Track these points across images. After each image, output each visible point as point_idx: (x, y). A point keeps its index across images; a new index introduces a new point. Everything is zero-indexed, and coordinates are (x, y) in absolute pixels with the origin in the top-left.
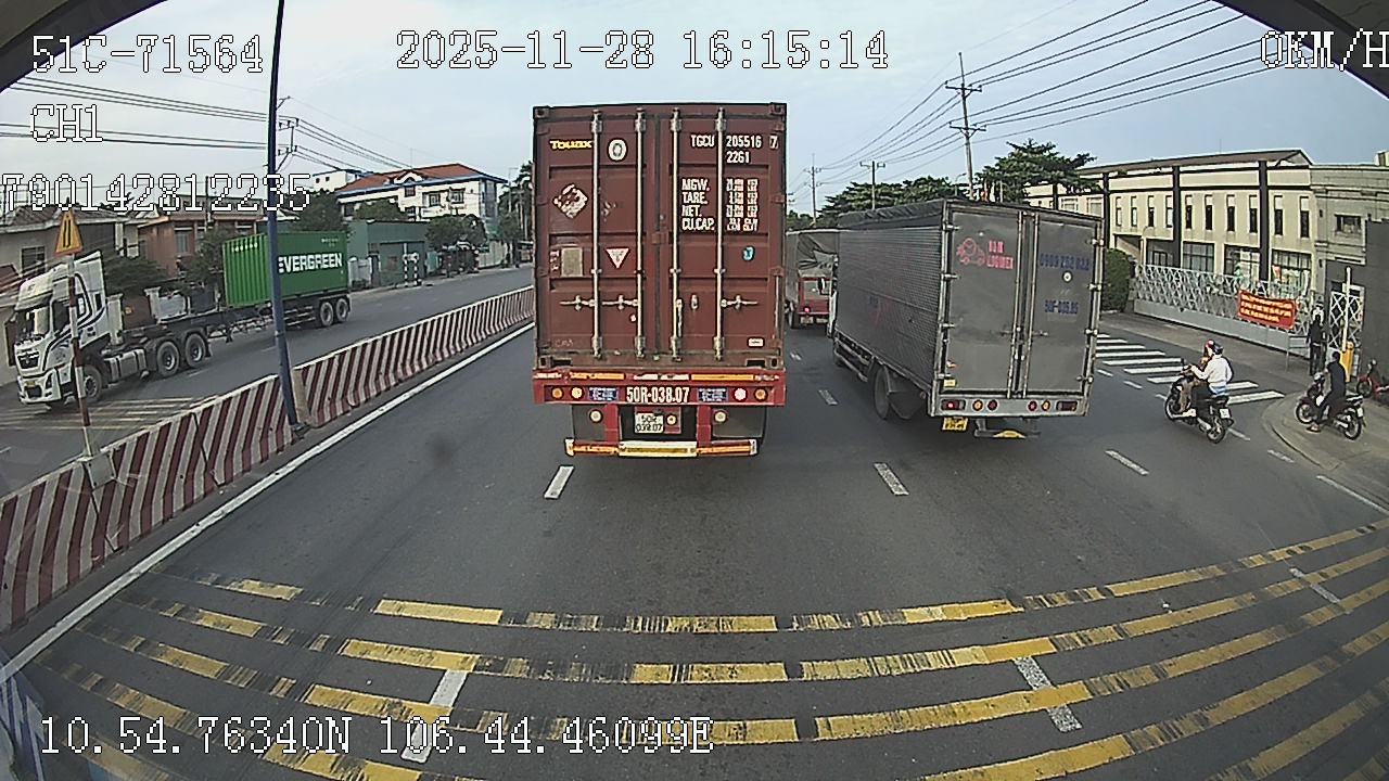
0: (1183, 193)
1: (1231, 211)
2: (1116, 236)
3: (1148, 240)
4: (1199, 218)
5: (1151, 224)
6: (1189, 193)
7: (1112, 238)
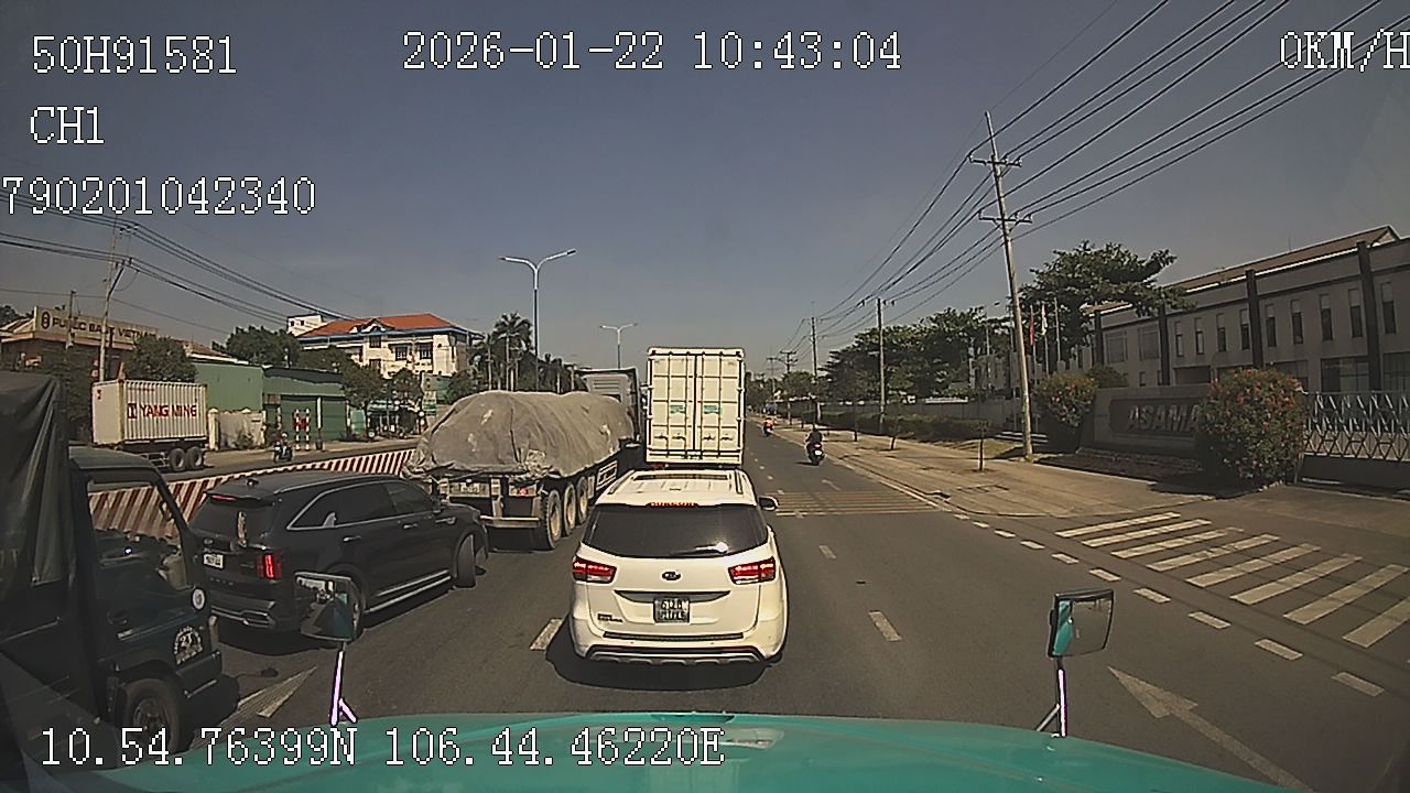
0: (1262, 303)
1: (1326, 313)
2: (1175, 369)
3: (1218, 369)
4: (1284, 331)
5: (1223, 348)
6: (1268, 301)
7: (1173, 374)
